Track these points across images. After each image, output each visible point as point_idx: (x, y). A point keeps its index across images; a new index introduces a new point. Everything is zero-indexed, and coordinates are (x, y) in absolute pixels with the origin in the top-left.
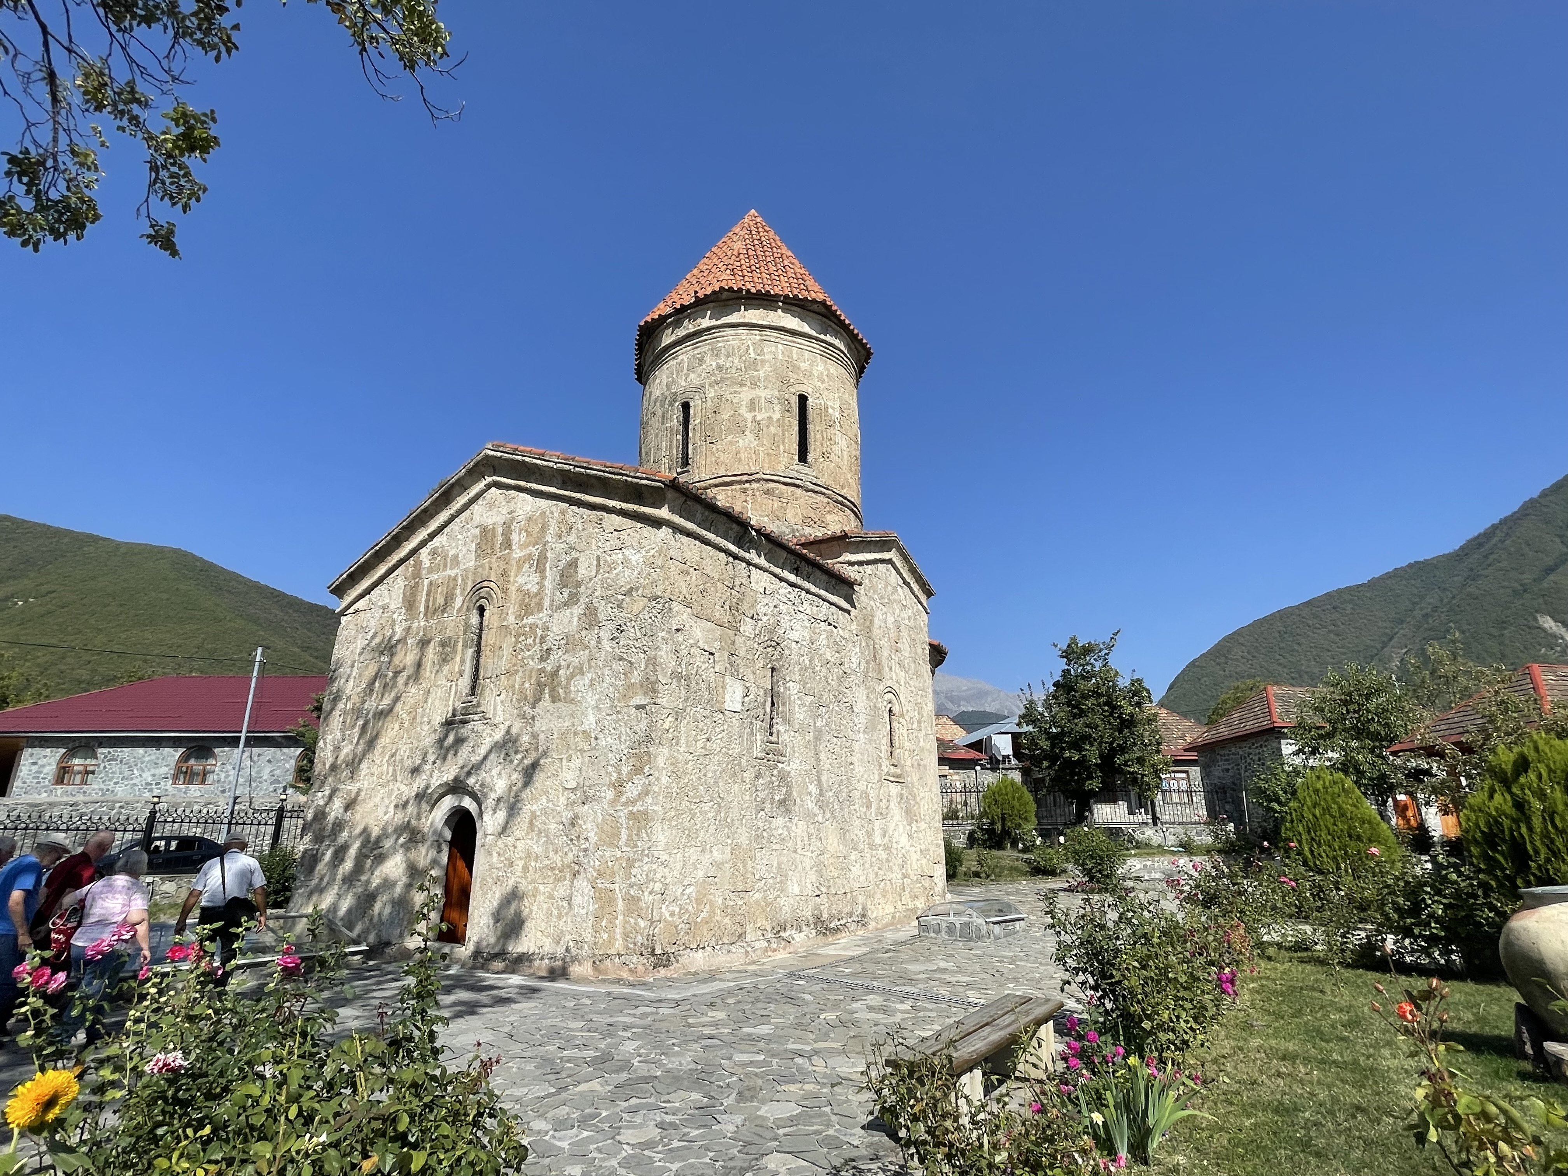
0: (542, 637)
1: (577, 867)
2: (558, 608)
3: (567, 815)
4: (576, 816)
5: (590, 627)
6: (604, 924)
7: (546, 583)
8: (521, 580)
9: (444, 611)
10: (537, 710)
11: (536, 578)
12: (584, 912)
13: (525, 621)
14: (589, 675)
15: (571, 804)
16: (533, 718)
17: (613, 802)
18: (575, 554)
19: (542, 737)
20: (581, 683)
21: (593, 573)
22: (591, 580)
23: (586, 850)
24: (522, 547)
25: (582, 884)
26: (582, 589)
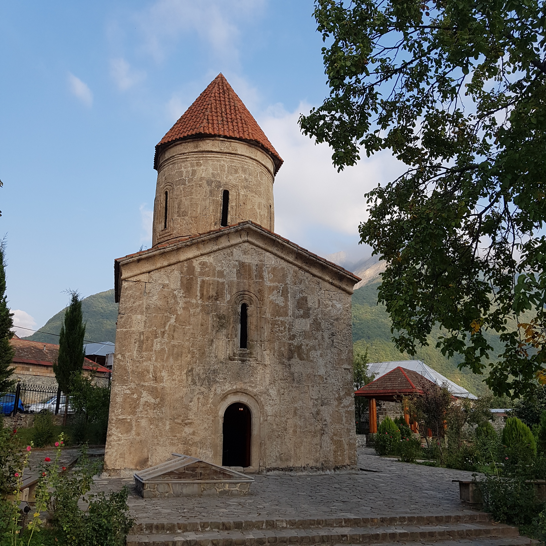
0: (289, 329)
1: (322, 432)
2: (297, 317)
3: (314, 410)
4: (319, 410)
5: (318, 330)
6: (339, 454)
7: (289, 303)
8: (272, 297)
9: (216, 299)
10: (291, 362)
11: (282, 299)
12: (329, 449)
13: (277, 318)
14: (320, 352)
15: (315, 405)
16: (290, 365)
17: (337, 406)
18: (305, 295)
19: (296, 375)
20: (316, 354)
21: (317, 306)
22: (315, 309)
23: (326, 425)
24: (271, 281)
25: (326, 438)
26: (311, 312)
